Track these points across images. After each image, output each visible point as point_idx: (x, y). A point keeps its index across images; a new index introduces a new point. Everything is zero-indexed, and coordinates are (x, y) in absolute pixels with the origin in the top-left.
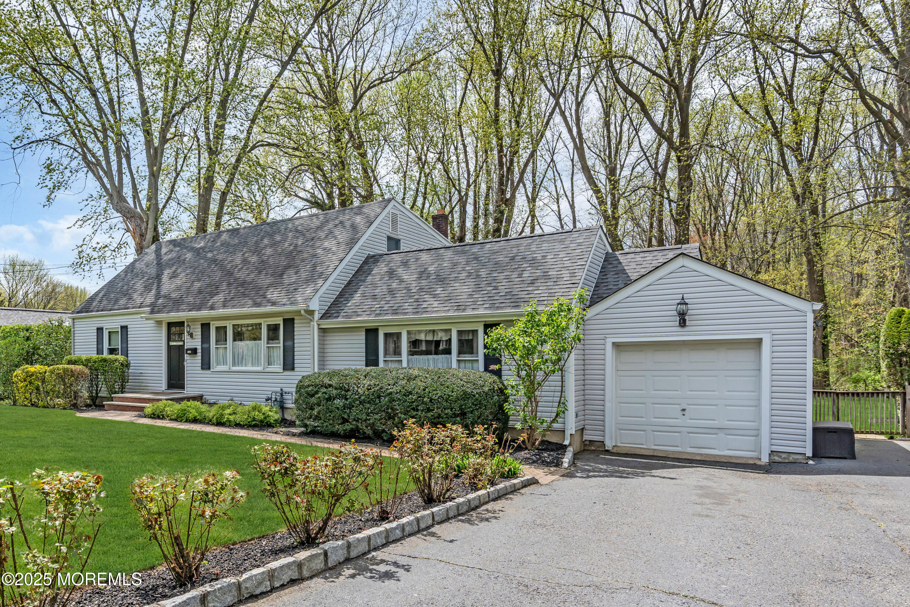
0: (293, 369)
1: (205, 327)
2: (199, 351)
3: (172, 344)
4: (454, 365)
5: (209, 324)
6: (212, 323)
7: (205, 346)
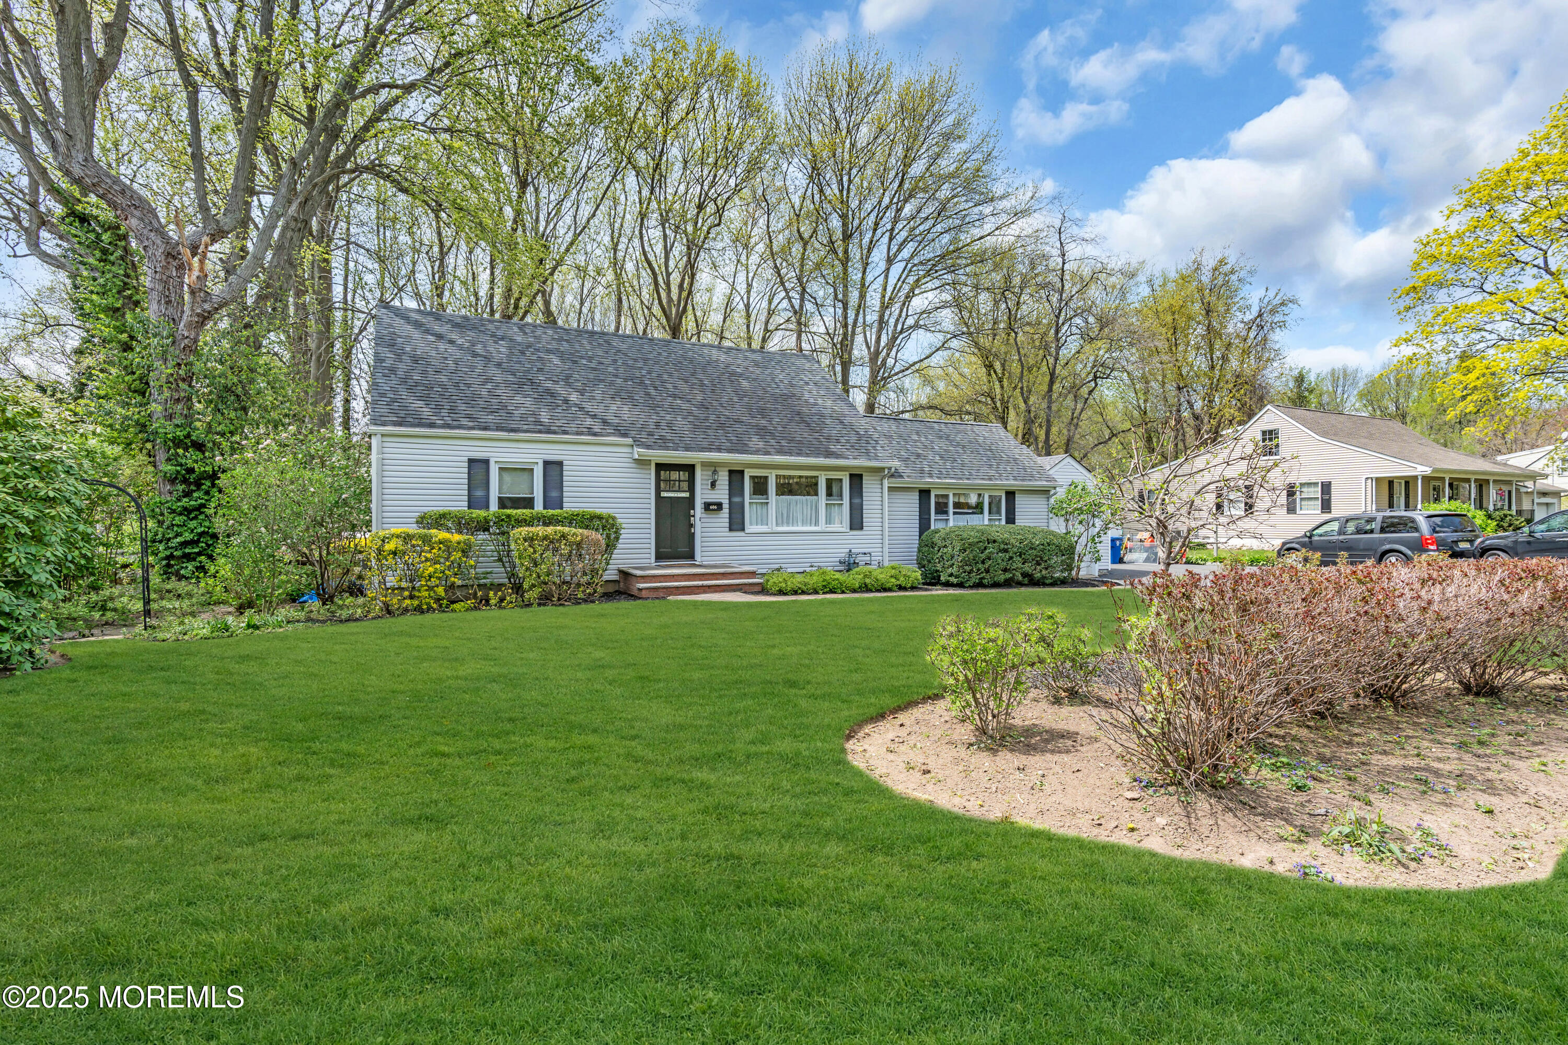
0: (861, 528)
1: (736, 475)
2: (726, 506)
3: (664, 494)
4: (986, 522)
5: (742, 473)
6: (746, 471)
7: (736, 499)
